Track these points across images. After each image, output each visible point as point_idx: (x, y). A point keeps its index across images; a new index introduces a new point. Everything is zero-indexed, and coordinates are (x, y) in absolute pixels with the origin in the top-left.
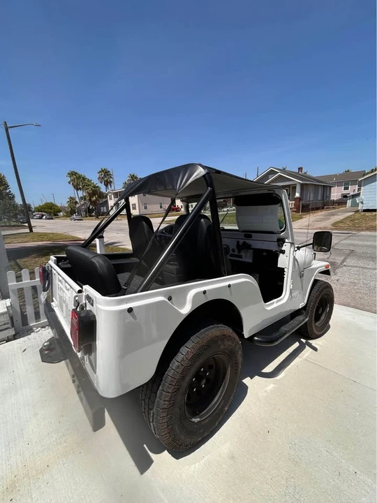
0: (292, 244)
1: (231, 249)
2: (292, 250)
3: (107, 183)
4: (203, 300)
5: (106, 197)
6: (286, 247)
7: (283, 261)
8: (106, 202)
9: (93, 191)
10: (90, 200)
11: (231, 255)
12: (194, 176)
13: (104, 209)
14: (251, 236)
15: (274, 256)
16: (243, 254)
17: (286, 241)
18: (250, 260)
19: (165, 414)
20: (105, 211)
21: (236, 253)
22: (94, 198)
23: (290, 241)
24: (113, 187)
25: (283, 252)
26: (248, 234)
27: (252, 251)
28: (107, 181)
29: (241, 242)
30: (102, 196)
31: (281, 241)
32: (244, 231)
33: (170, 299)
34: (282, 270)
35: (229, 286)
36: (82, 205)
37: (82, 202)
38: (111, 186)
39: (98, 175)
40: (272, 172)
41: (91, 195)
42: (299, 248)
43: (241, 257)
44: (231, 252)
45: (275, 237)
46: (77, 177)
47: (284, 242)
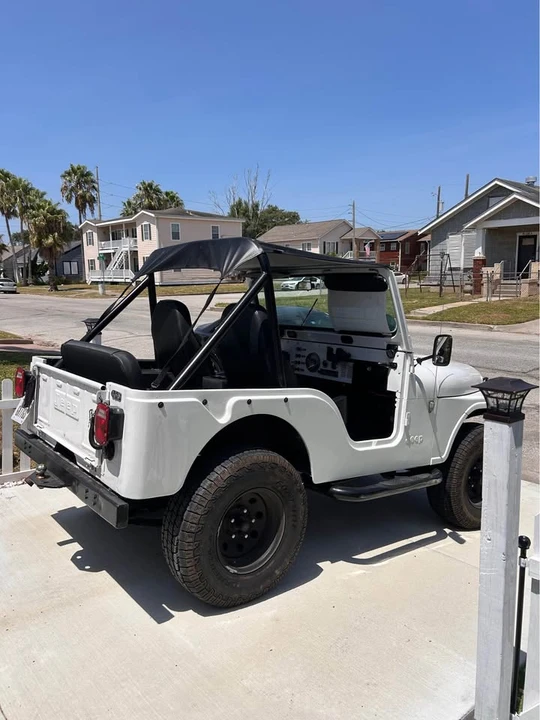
0: (408, 353)
1: (322, 361)
2: (408, 362)
3: (85, 203)
4: (247, 412)
5: (79, 237)
6: (399, 358)
7: (395, 381)
8: (79, 251)
9: (49, 222)
10: (39, 243)
11: (322, 372)
12: (247, 254)
13: (70, 268)
14: (350, 341)
15: (381, 372)
16: (339, 369)
17: (399, 348)
18: (349, 381)
19: (191, 540)
20: (75, 271)
21: (329, 368)
22: (50, 240)
23: (405, 349)
24: (96, 212)
25: (394, 366)
26: (347, 336)
27: (351, 364)
28: (83, 197)
29: (335, 348)
30: (71, 234)
31: (392, 349)
32: (341, 332)
33: (205, 402)
34: (393, 395)
35: (286, 400)
36: (18, 255)
37: (19, 247)
38: (92, 210)
39: (61, 183)
40: (498, 192)
41: (42, 232)
42: (420, 361)
43: (335, 374)
44: (321, 367)
45: (383, 343)
46: (8, 186)
47: (396, 350)
